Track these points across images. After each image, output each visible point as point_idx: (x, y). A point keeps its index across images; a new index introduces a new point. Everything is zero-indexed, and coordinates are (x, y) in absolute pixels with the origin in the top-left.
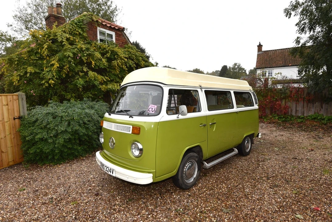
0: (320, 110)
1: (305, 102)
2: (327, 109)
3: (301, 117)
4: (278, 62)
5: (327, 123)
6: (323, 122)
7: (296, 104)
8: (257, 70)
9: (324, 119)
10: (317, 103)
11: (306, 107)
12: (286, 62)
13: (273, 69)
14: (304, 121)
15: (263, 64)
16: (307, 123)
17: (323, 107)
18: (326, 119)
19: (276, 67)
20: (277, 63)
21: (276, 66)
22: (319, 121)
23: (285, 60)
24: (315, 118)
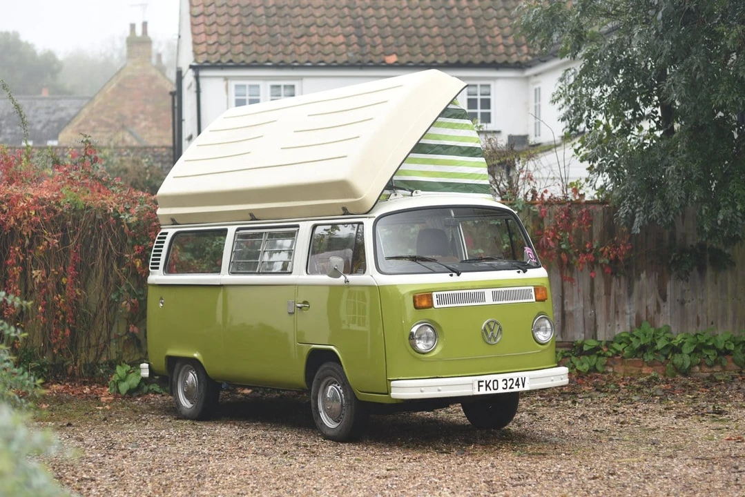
0: (658, 305)
1: (598, 271)
2: (682, 303)
3: (586, 348)
4: (321, 31)
5: (692, 366)
6: (677, 359)
7: (563, 281)
8: (202, 73)
9: (677, 350)
10: (643, 275)
11: (604, 298)
12: (367, 39)
13: (301, 78)
14: (599, 368)
15: (237, 40)
16: (615, 373)
17: (668, 293)
18: (687, 349)
19: (315, 67)
20: (315, 39)
21: (316, 59)
22: (663, 359)
23: (358, 27)
24: (643, 349)
